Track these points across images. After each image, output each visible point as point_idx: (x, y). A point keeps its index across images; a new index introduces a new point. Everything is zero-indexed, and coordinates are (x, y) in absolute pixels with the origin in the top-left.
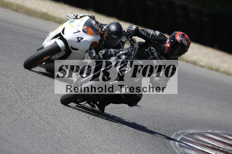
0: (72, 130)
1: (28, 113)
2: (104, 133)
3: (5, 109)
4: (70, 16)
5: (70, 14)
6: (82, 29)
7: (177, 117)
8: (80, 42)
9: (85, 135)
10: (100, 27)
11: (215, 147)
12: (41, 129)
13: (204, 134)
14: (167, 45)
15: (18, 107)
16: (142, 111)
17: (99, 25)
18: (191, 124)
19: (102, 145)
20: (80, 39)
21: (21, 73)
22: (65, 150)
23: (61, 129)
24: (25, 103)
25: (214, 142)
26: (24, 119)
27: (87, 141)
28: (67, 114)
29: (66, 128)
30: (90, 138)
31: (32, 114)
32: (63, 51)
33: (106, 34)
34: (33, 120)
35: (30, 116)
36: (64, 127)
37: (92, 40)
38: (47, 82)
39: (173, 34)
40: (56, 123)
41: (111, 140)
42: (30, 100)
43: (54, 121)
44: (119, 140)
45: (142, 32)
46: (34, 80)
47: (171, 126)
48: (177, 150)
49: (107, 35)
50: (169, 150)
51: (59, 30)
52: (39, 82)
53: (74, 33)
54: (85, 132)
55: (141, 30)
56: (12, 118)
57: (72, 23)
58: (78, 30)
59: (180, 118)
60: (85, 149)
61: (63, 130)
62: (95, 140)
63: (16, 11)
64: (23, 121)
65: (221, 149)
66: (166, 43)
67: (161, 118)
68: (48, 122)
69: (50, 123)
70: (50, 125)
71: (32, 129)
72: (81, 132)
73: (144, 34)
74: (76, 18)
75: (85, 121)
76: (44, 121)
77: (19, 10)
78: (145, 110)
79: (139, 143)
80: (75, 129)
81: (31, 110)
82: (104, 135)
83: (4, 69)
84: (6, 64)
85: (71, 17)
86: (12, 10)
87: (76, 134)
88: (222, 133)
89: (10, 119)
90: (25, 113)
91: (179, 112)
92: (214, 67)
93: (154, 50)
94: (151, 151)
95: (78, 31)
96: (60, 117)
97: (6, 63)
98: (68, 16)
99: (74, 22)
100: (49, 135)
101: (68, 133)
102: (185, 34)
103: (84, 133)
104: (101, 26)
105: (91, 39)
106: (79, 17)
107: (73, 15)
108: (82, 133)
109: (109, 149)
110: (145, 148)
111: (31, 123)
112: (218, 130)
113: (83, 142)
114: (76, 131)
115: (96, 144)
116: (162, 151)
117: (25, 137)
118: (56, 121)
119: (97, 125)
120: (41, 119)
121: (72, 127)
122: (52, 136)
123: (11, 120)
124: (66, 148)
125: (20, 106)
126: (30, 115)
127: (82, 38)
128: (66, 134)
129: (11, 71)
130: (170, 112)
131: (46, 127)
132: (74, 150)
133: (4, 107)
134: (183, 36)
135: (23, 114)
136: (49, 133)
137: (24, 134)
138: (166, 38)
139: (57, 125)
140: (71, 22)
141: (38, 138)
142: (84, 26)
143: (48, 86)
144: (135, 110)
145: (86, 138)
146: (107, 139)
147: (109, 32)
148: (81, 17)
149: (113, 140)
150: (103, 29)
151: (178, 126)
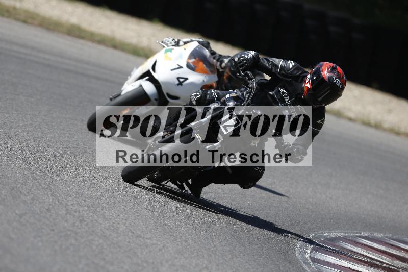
0: (124, 233)
1: (45, 202)
2: (178, 237)
3: (6, 196)
4: (166, 42)
5: (167, 39)
6: (186, 63)
7: (308, 209)
8: (181, 85)
9: (146, 240)
10: (218, 60)
11: (374, 262)
12: (69, 230)
13: (354, 239)
14: (306, 85)
15: (28, 191)
16: (246, 198)
17: (217, 58)
18: (332, 221)
19: (177, 258)
20: (181, 80)
21: (34, 131)
22: (111, 268)
23: (103, 230)
24: (40, 185)
25: (373, 253)
26: (39, 212)
27: (150, 252)
28: (114, 203)
29: (112, 228)
30: (154, 246)
31: (53, 204)
32: (154, 101)
33: (227, 73)
34: (54, 214)
35: (49, 208)
36: (109, 226)
37: (204, 81)
38: (79, 147)
39: (317, 66)
40: (96, 220)
41: (192, 250)
42: (49, 180)
43: (91, 216)
44: (205, 249)
45: (264, 62)
46: (56, 144)
47: (297, 225)
48: (308, 267)
49: (230, 73)
50: (293, 267)
51: (147, 66)
52: (65, 147)
53: (172, 70)
54: (146, 236)
55: (262, 59)
56: (17, 212)
57: (169, 53)
58: (178, 65)
59: (313, 212)
60: (145, 265)
61: (107, 231)
62: (163, 251)
63: (25, 22)
64: (37, 217)
65: (384, 265)
66: (305, 82)
67: (279, 211)
68: (81, 218)
69: (85, 219)
70: (86, 223)
71: (53, 230)
72: (138, 236)
73: (267, 65)
74: (177, 44)
75: (145, 216)
76: (74, 216)
77: (29, 21)
78: (251, 198)
79: (241, 254)
80: (128, 230)
81: (51, 197)
82: (179, 240)
83: (4, 123)
84: (7, 116)
85: (168, 43)
86: (17, 20)
87: (130, 239)
88: (387, 237)
89: (15, 212)
90: (40, 202)
91: (311, 200)
92: (373, 122)
93: (284, 93)
94: (262, 269)
95: (178, 67)
96: (102, 210)
97: (6, 113)
98: (164, 41)
99: (173, 51)
100: (83, 240)
101: (117, 238)
102: (338, 67)
103: (144, 237)
104: (220, 58)
105: (201, 80)
106: (181, 43)
107: (171, 40)
108: (141, 237)
109: (188, 266)
110: (250, 263)
111: (51, 220)
112: (380, 231)
113: (142, 253)
114: (130, 234)
115: (166, 256)
116: (281, 268)
117: (40, 244)
118: (96, 216)
119: (168, 223)
120: (68, 212)
121: (122, 228)
122: (88, 243)
123: (16, 214)
124: (112, 264)
125: (32, 190)
126: (50, 205)
127: (186, 79)
128: (113, 240)
129: (15, 128)
130: (295, 200)
131: (77, 226)
132: (126, 267)
133: (3, 192)
134: (333, 69)
135: (37, 205)
136: (82, 238)
137: (39, 239)
138: (306, 72)
139: (97, 224)
140: (167, 51)
141: (64, 247)
142: (190, 58)
143: (81, 155)
144: (233, 197)
145: (147, 246)
146: (185, 249)
147: (232, 69)
148: (185, 43)
149: (194, 250)
150: (224, 65)
151: (309, 224)
